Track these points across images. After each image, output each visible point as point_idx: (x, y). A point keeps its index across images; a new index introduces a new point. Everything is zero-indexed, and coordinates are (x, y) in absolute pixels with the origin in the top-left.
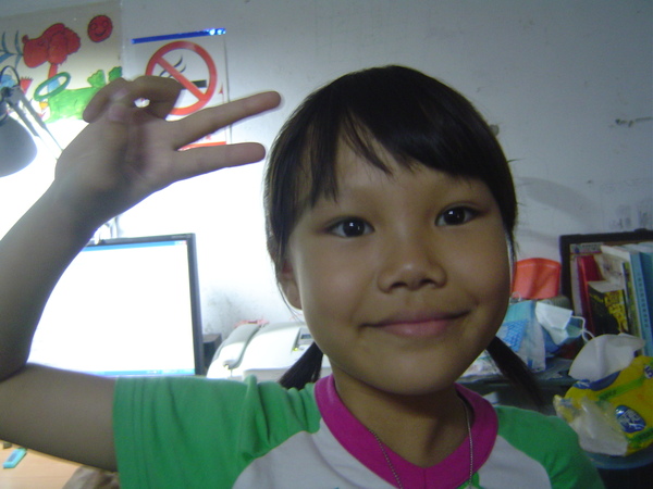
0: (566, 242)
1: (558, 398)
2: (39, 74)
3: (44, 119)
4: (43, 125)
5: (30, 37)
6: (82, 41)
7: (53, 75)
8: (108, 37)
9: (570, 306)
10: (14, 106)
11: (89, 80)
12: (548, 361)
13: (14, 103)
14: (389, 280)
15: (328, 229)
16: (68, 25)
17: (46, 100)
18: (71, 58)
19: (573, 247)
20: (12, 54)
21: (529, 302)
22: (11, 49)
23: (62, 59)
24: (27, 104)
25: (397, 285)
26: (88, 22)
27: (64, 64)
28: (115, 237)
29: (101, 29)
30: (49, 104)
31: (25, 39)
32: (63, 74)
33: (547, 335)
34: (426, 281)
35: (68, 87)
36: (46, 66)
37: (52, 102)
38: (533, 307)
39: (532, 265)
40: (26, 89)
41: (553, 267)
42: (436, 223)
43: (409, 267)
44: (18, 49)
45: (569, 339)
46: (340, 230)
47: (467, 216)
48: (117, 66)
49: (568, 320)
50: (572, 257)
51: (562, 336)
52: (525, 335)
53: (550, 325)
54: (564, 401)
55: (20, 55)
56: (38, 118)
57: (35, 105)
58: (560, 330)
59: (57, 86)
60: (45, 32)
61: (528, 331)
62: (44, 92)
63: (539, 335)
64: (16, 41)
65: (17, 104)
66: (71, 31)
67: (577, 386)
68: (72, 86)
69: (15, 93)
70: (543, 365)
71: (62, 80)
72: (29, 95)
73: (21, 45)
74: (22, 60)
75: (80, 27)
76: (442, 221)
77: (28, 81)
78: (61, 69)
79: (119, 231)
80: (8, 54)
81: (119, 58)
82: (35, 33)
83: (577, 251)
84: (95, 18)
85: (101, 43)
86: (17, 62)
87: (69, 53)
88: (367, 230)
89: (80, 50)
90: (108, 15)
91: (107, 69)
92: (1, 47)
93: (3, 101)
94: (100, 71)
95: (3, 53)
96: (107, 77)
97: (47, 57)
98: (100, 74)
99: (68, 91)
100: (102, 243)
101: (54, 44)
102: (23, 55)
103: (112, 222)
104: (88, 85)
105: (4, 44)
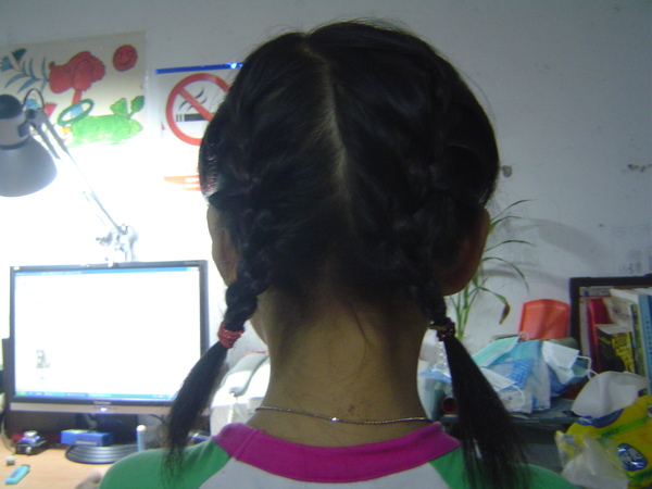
0: (576, 284)
1: (560, 434)
2: (63, 100)
3: (66, 144)
4: (65, 149)
5: (57, 64)
6: (107, 70)
7: (77, 101)
8: (132, 66)
9: (578, 346)
10: (38, 128)
11: (112, 108)
12: (553, 400)
13: (37, 124)
16: (94, 53)
17: (69, 125)
18: (95, 85)
19: (582, 290)
20: (38, 80)
21: (537, 341)
22: (38, 74)
23: (87, 86)
24: (51, 127)
26: (114, 51)
27: (89, 91)
28: (129, 260)
29: (126, 58)
30: (71, 129)
31: (52, 65)
32: (86, 101)
33: (553, 374)
35: (92, 114)
36: (71, 92)
37: (75, 127)
38: (540, 346)
39: (541, 306)
40: (50, 114)
41: (562, 308)
44: (44, 75)
45: (574, 379)
48: (140, 95)
49: (574, 360)
50: (582, 299)
51: (567, 376)
52: (531, 373)
53: (556, 364)
54: (566, 437)
55: (46, 80)
56: (61, 142)
57: (58, 129)
58: (565, 369)
59: (80, 112)
60: (71, 61)
61: (534, 369)
62: (67, 117)
63: (545, 373)
64: (43, 67)
65: (40, 126)
66: (96, 59)
67: (579, 422)
68: (95, 113)
69: (39, 115)
70: (547, 404)
71: (85, 107)
72: (53, 119)
73: (48, 71)
74: (47, 86)
75: (105, 55)
77: (52, 106)
78: (85, 96)
79: (133, 256)
80: (34, 79)
81: (142, 87)
82: (62, 61)
83: (587, 294)
84: (121, 48)
85: (126, 72)
86: (43, 87)
87: (94, 80)
89: (105, 78)
90: (134, 46)
91: (130, 98)
92: (28, 72)
93: (26, 122)
94: (123, 99)
95: (29, 78)
96: (129, 106)
97: (72, 84)
98: (123, 102)
99: (92, 117)
100: (117, 267)
101: (79, 72)
102: (49, 80)
103: (127, 247)
104: (111, 113)
105: (31, 70)
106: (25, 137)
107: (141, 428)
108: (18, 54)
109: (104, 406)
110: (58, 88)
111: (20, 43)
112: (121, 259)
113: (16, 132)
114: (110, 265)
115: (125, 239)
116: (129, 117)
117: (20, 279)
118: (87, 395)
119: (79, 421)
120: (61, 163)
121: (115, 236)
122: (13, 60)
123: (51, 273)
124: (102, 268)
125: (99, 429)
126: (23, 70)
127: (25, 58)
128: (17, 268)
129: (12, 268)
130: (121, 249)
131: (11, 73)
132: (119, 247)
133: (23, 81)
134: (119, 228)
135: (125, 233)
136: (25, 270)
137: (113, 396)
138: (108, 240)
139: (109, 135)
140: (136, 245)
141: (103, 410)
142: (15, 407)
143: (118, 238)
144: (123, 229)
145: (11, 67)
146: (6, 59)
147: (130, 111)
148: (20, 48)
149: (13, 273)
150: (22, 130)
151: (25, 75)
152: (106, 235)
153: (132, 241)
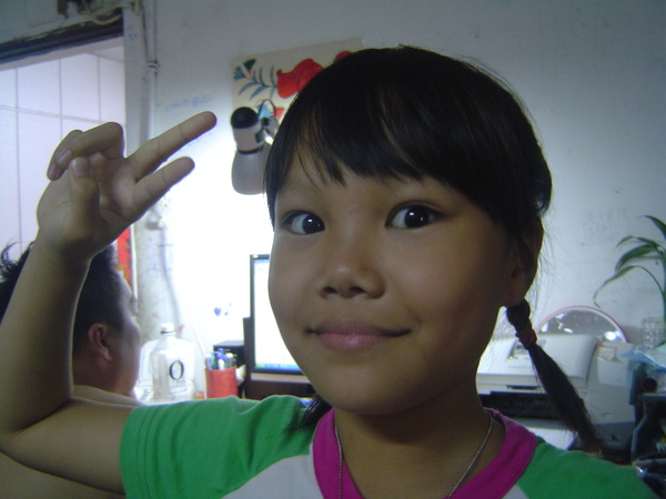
5: (284, 72)
20: (268, 86)
22: (267, 81)
26: (334, 57)
31: (279, 73)
42: (387, 226)
44: (273, 82)
55: (275, 86)
60: (297, 67)
64: (272, 75)
66: (318, 66)
73: (276, 78)
74: (276, 92)
77: (281, 111)
80: (264, 86)
82: (288, 68)
84: (340, 54)
86: (272, 93)
92: (258, 81)
93: (262, 129)
95: (260, 85)
97: (297, 89)
102: (277, 87)
105: (261, 78)
106: (262, 144)
108: (250, 64)
110: (285, 92)
111: (250, 55)
113: (253, 139)
117: (259, 266)
122: (244, 70)
126: (254, 78)
127: (255, 67)
128: (256, 256)
129: (251, 256)
131: (244, 82)
133: (254, 88)
142: (255, 377)
145: (243, 76)
146: (239, 69)
148: (251, 58)
149: (253, 260)
150: (259, 137)
151: (256, 82)
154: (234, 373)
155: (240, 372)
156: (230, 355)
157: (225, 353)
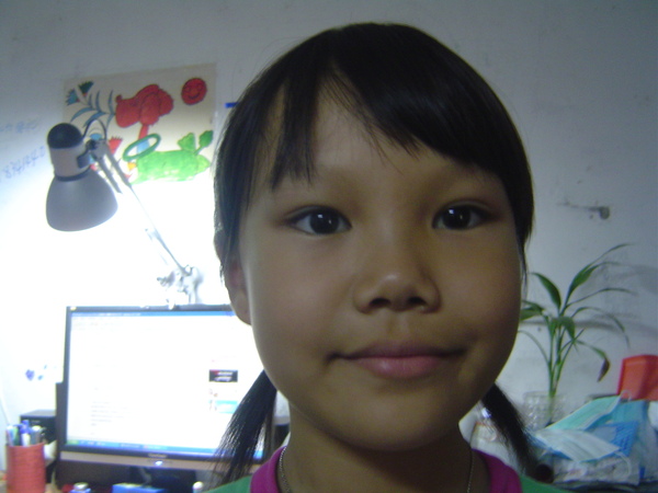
2: (130, 135)
3: (130, 180)
4: (128, 185)
5: (125, 97)
6: (175, 103)
7: (143, 136)
8: (201, 99)
10: (99, 160)
11: (180, 143)
13: (98, 156)
14: (368, 294)
15: (290, 220)
16: (163, 86)
17: (134, 161)
18: (162, 119)
20: (105, 113)
21: (641, 402)
22: (104, 107)
23: (154, 120)
24: (115, 164)
25: (378, 303)
26: (182, 84)
27: (155, 125)
28: (193, 302)
29: (195, 91)
30: (137, 165)
31: (119, 98)
32: (153, 136)
34: (414, 301)
35: (158, 149)
36: (137, 127)
37: (140, 162)
38: (646, 407)
39: (643, 362)
40: (115, 149)
42: (434, 225)
43: (392, 277)
44: (110, 108)
46: (306, 224)
47: (474, 218)
48: (209, 129)
52: (636, 438)
55: (112, 114)
56: (125, 178)
57: (123, 165)
59: (146, 148)
60: (139, 93)
61: (640, 434)
62: (133, 152)
63: (653, 438)
64: (110, 100)
66: (164, 92)
68: (161, 148)
69: (100, 147)
71: (152, 141)
72: (118, 155)
73: (114, 105)
74: (114, 120)
75: (174, 89)
76: (441, 224)
77: (116, 141)
78: (152, 130)
79: (197, 299)
80: (100, 113)
81: (211, 121)
82: (129, 93)
84: (189, 81)
85: (194, 106)
86: (109, 121)
87: (161, 114)
88: (341, 226)
89: (173, 112)
90: (204, 79)
91: (198, 134)
92: (94, 106)
93: (86, 152)
94: (191, 134)
95: (95, 112)
96: (197, 140)
97: (138, 117)
98: (191, 138)
99: (158, 153)
100: (178, 310)
101: (147, 106)
102: (115, 114)
103: (191, 289)
104: (177, 148)
105: (97, 103)
106: (85, 169)
107: (198, 485)
108: (85, 87)
109: (160, 459)
110: (124, 122)
111: (87, 76)
112: (183, 301)
113: (74, 162)
114: (171, 307)
115: (189, 281)
116: (196, 152)
117: (77, 320)
118: (141, 446)
119: (133, 475)
120: (122, 197)
121: (177, 278)
122: (79, 94)
123: (109, 314)
124: (162, 311)
125: (154, 484)
126: (90, 103)
127: (92, 91)
128: (73, 308)
129: (68, 309)
130: (185, 291)
131: (77, 107)
132: (182, 288)
133: (89, 115)
134: (183, 270)
135: (189, 274)
136: (82, 310)
137: (170, 448)
138: (169, 280)
139: (176, 171)
140: (200, 287)
141: (159, 464)
142: (66, 456)
143: (182, 279)
144: (188, 270)
145: (77, 100)
146: (73, 92)
147: (198, 146)
148: (88, 80)
149: (69, 313)
150: (81, 161)
151: (91, 108)
152: (167, 275)
153: (197, 283)
154: (41, 450)
155: (49, 450)
156: (37, 429)
157: (31, 425)
